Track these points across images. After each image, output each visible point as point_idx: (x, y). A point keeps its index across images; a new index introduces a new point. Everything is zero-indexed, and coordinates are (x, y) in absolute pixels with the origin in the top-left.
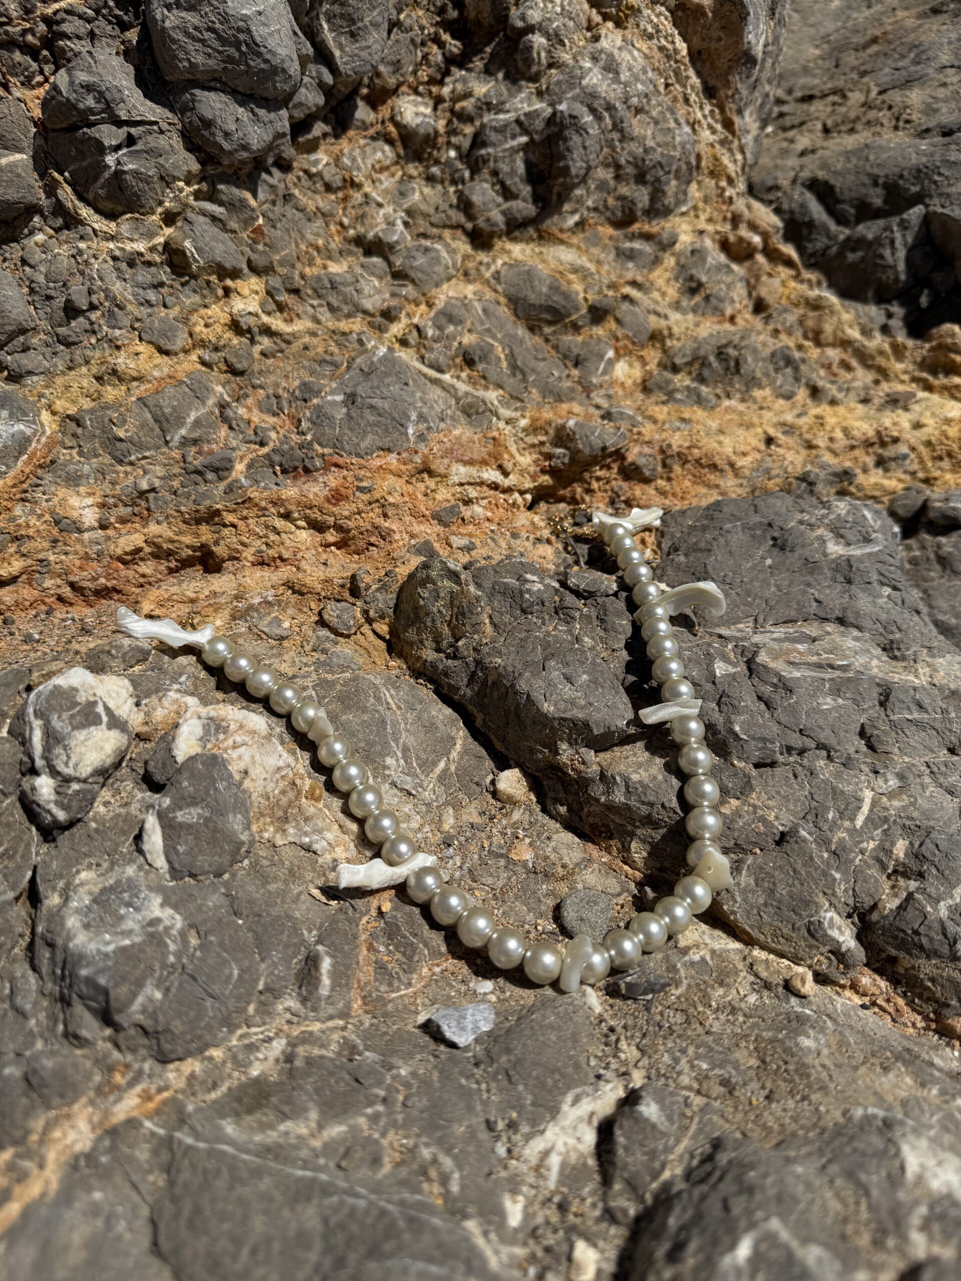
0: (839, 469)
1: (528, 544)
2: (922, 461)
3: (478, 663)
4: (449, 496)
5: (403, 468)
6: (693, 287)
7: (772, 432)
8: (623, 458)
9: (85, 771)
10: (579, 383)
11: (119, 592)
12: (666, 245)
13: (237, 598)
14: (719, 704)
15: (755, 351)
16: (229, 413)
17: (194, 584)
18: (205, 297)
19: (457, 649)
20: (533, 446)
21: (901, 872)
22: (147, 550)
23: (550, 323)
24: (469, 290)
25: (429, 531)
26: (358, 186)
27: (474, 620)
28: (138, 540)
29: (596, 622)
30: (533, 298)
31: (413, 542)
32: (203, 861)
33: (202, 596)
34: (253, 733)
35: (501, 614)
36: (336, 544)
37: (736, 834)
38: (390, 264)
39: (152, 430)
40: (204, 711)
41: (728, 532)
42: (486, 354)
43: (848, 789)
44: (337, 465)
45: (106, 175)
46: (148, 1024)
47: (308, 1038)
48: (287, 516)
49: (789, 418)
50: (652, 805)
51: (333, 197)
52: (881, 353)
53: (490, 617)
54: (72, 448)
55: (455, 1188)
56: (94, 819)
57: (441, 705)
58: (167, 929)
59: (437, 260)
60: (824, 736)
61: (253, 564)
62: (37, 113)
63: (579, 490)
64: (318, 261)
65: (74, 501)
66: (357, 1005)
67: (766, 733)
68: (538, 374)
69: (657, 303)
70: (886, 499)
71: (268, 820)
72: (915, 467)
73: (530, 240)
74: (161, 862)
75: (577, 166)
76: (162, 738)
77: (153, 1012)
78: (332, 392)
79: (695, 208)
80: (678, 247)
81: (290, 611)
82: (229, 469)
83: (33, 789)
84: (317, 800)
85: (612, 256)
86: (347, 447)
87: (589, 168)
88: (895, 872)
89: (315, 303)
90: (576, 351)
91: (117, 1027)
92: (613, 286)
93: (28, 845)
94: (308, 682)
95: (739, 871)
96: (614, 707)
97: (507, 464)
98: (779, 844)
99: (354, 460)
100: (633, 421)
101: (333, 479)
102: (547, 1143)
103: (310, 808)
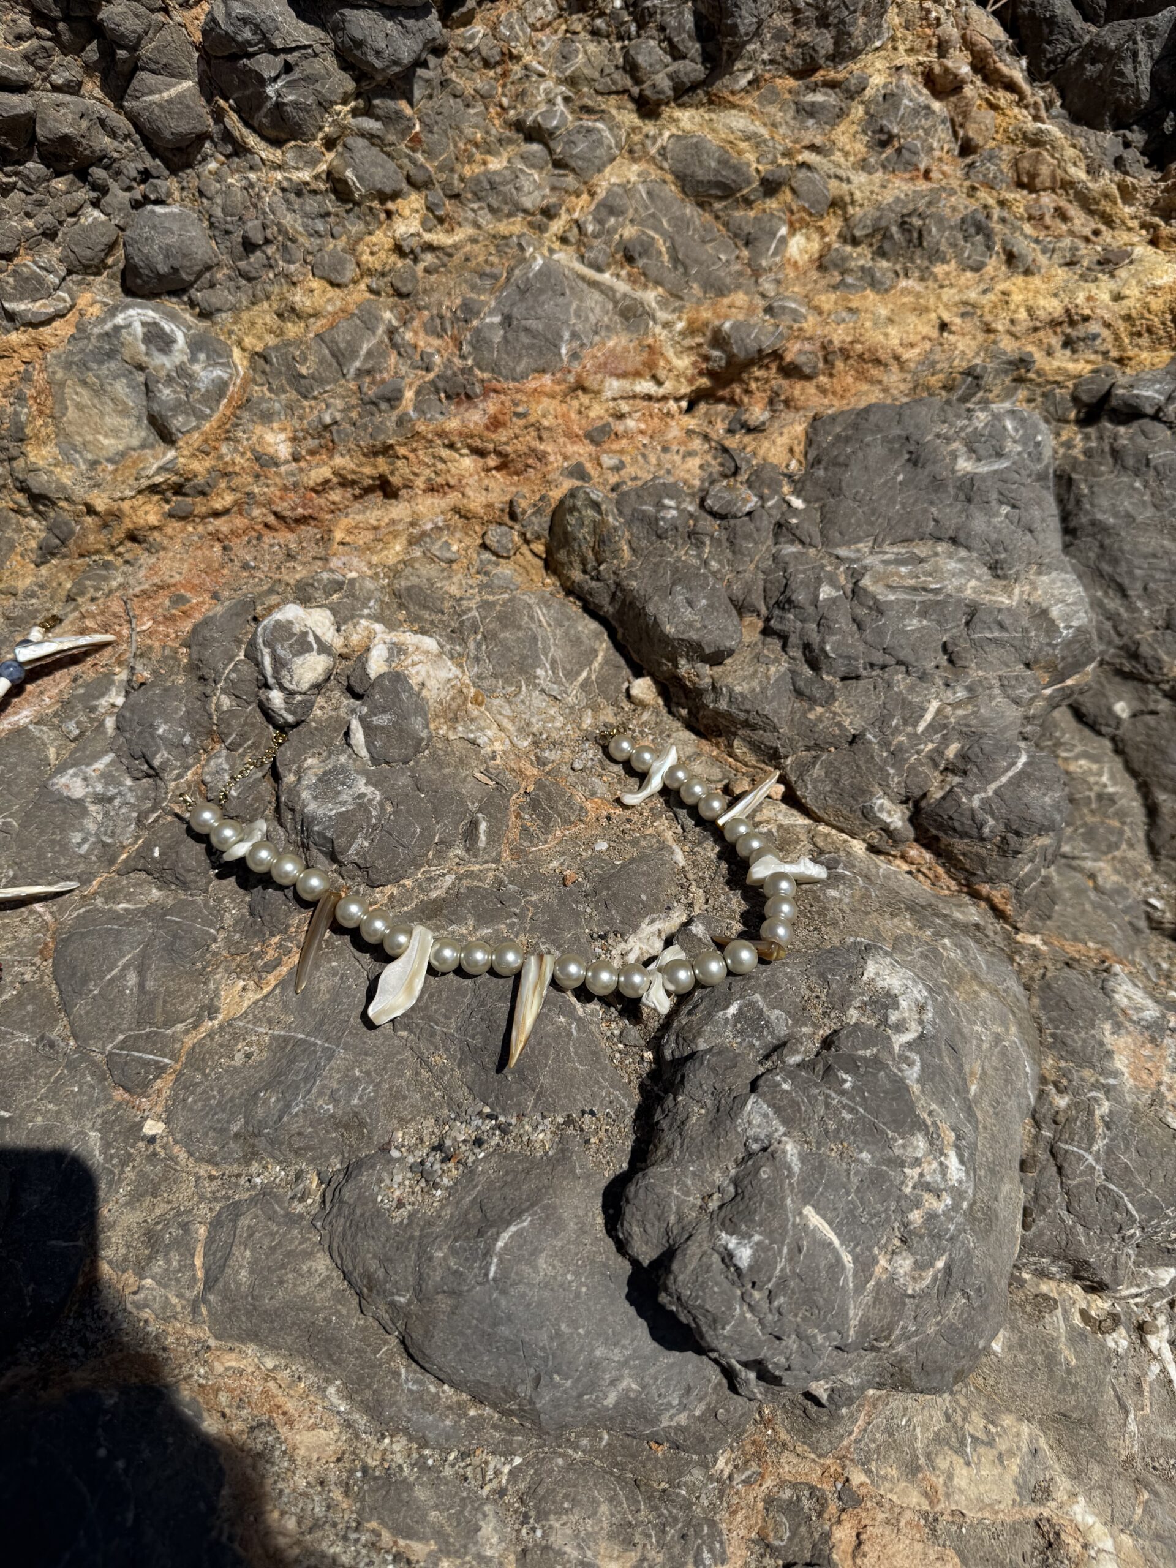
0: (1016, 356)
1: (677, 459)
2: (1117, 338)
3: (618, 585)
4: (602, 413)
5: (557, 388)
6: (883, 140)
7: (946, 317)
8: (782, 358)
9: (305, 686)
10: (749, 265)
11: (315, 519)
12: (853, 92)
13: (413, 524)
14: (819, 626)
15: (940, 220)
18: (367, 224)
19: (599, 572)
20: (691, 348)
21: (949, 769)
22: (335, 480)
23: (720, 198)
24: (632, 172)
25: (582, 451)
26: (515, 58)
28: (325, 472)
29: (726, 544)
30: (700, 174)
31: (566, 464)
32: (394, 753)
34: (427, 652)
36: (498, 468)
38: (551, 152)
40: (388, 638)
42: (647, 248)
43: (917, 700)
44: (495, 391)
45: (269, 105)
46: (361, 862)
47: (470, 875)
48: (451, 446)
49: (972, 295)
50: (747, 711)
51: (491, 73)
52: (1106, 196)
53: (629, 543)
54: (262, 385)
57: (588, 619)
58: (370, 801)
59: (600, 142)
62: (198, 37)
63: (738, 391)
64: (478, 157)
65: (270, 438)
66: (506, 854)
67: (852, 652)
68: (702, 262)
69: (839, 166)
70: (1070, 384)
72: (1108, 345)
73: (699, 105)
74: (364, 753)
75: (746, 21)
76: (359, 658)
77: (362, 853)
78: (491, 313)
79: (893, 39)
80: (868, 92)
81: (458, 535)
84: (480, 704)
85: (791, 113)
87: (760, 23)
88: (945, 769)
89: (475, 206)
90: (747, 229)
91: (341, 864)
92: (788, 154)
93: (268, 739)
94: (473, 604)
95: (814, 764)
96: (725, 629)
97: (662, 374)
98: (851, 743)
99: (511, 385)
100: (796, 316)
101: (491, 406)
102: (628, 947)
103: (475, 713)
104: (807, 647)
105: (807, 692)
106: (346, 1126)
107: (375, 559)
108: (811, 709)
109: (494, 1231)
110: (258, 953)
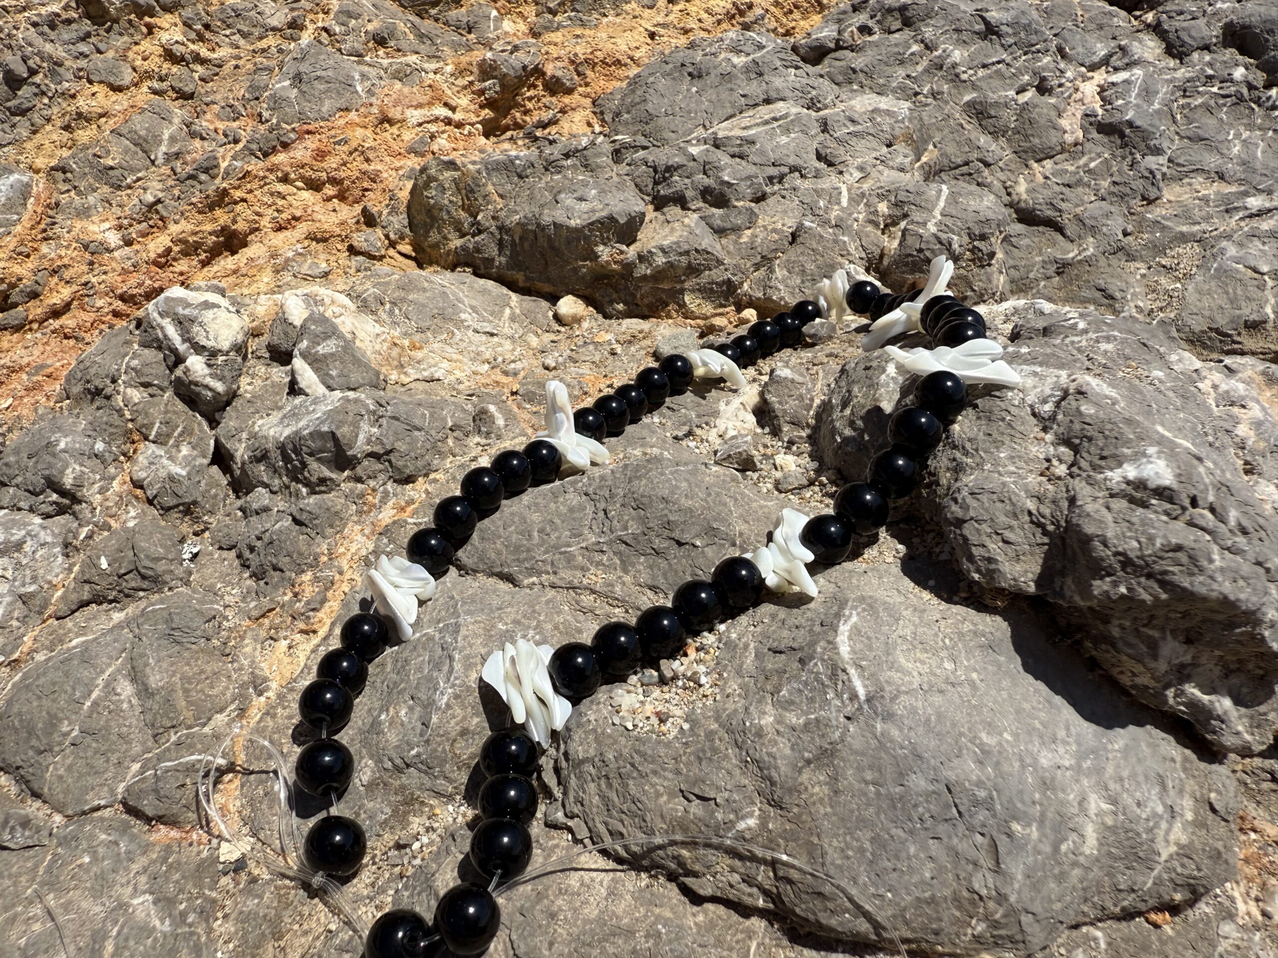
3: (501, 228)
4: (414, 136)
5: (366, 121)
8: (544, 74)
9: (224, 344)
13: (273, 256)
14: (705, 173)
16: (195, 128)
17: (228, 262)
18: (132, 36)
19: (479, 223)
21: (890, 222)
22: (176, 248)
25: (410, 163)
27: (481, 192)
29: (582, 167)
31: (401, 172)
32: (356, 377)
33: (241, 264)
34: (344, 307)
35: (503, 185)
36: (336, 197)
39: (135, 153)
40: (298, 292)
41: (653, 83)
42: (392, 32)
43: (826, 187)
44: (309, 132)
48: (285, 179)
49: (660, 18)
50: (687, 253)
56: (246, 393)
57: (484, 280)
60: (792, 160)
61: (274, 230)
63: (518, 114)
65: (93, 228)
66: (530, 431)
67: (748, 173)
71: (389, 367)
72: (774, 24)
76: (273, 322)
77: (376, 441)
81: (322, 255)
82: (216, 167)
83: (187, 371)
84: (420, 348)
86: (311, 115)
88: (886, 226)
90: (464, 20)
91: (352, 465)
93: (199, 424)
95: (772, 273)
96: (627, 200)
97: (451, 104)
98: (794, 241)
99: (322, 124)
100: (538, 46)
101: (311, 143)
102: (722, 428)
103: (419, 355)
105: (728, 226)
108: (740, 237)
109: (823, 643)
110: (291, 601)
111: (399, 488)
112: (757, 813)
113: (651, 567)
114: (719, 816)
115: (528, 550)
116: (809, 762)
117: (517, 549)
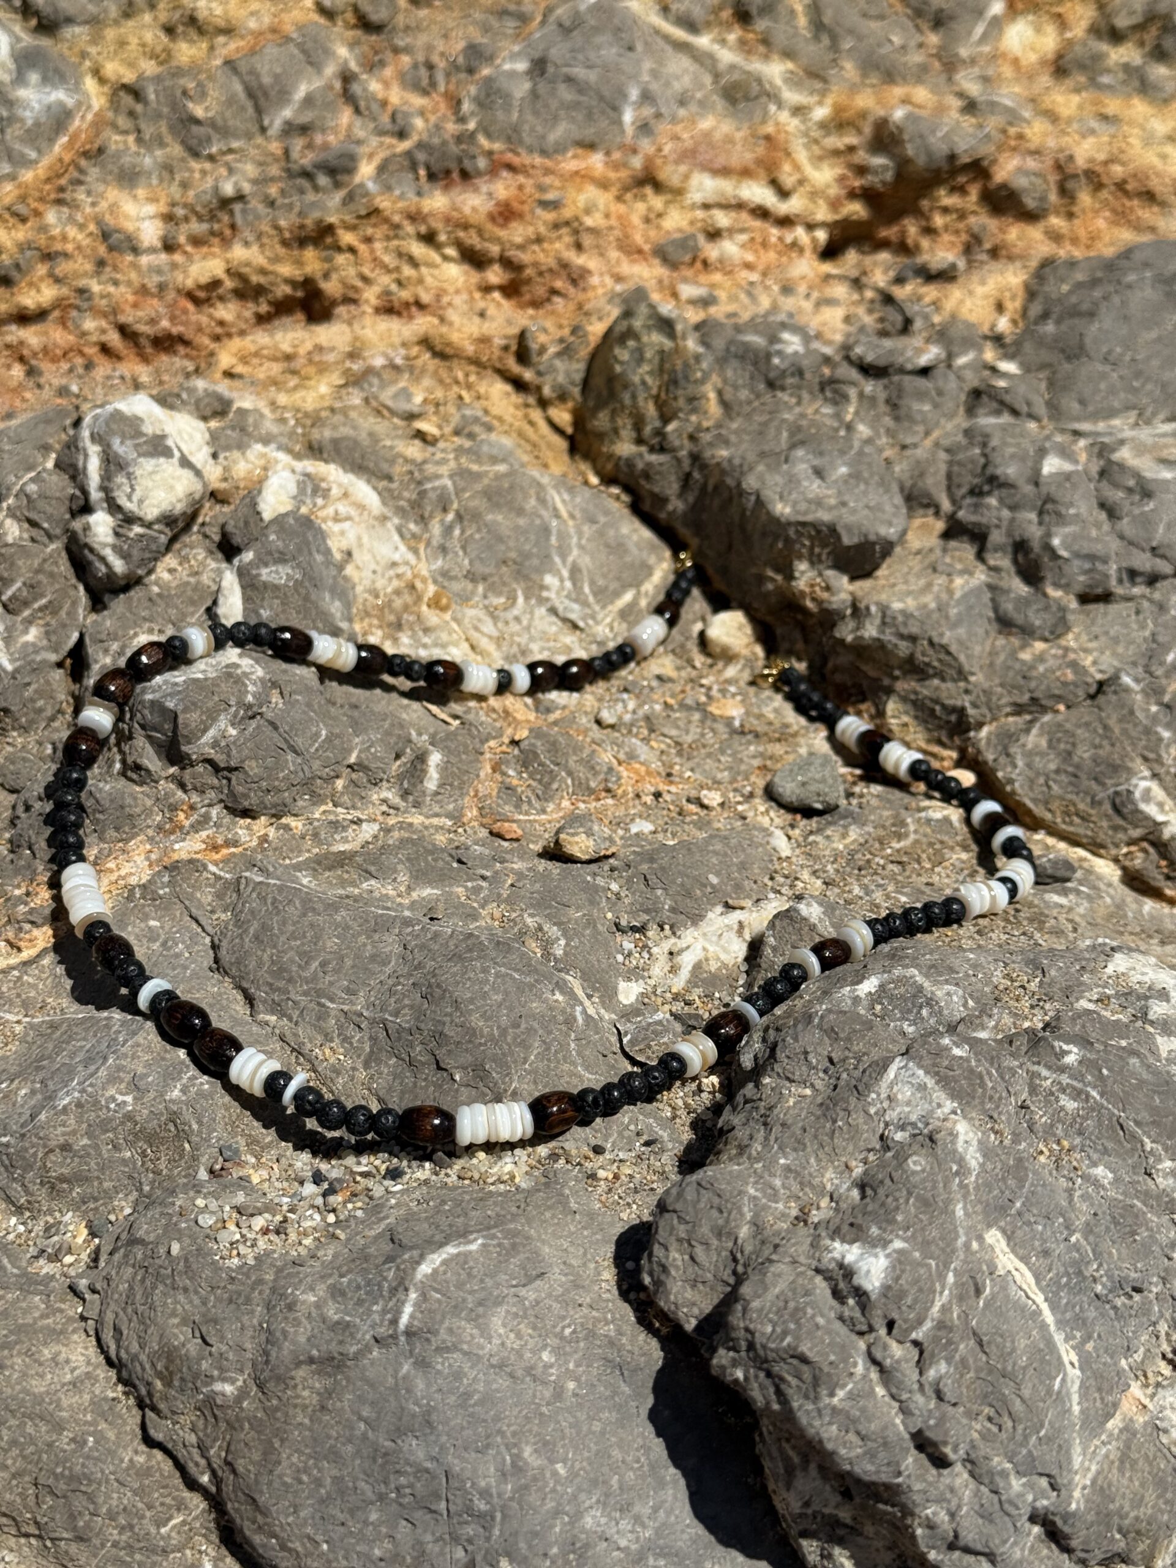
1: (808, 306)
3: (695, 458)
4: (684, 224)
5: (612, 175)
8: (987, 175)
9: (151, 512)
10: (938, 56)
11: (186, 343)
13: (352, 355)
14: (1041, 513)
16: (356, 88)
17: (290, 335)
19: (665, 437)
20: (836, 153)
22: (229, 284)
25: (645, 273)
27: (691, 390)
28: (217, 268)
29: (883, 408)
33: (302, 351)
34: (361, 507)
35: (736, 387)
36: (501, 289)
37: (1033, 684)
39: (243, 108)
40: (297, 468)
41: (1129, 286)
42: (771, 5)
44: (511, 168)
46: (220, 759)
47: (406, 828)
48: (429, 238)
50: (913, 639)
53: (720, 393)
54: (126, 132)
55: (559, 952)
56: (156, 583)
57: (637, 524)
58: (246, 675)
61: (378, 311)
63: (912, 229)
65: (129, 208)
66: (471, 813)
67: (1098, 548)
68: (860, 38)
71: (375, 622)
76: (246, 496)
77: (225, 746)
78: (513, 57)
81: (427, 382)
82: (350, 170)
83: (87, 528)
84: (444, 609)
86: (528, 140)
90: (937, 4)
91: (183, 763)
93: (74, 603)
94: (444, 470)
95: (1028, 731)
96: (878, 508)
97: (788, 179)
98: (1092, 697)
99: (538, 160)
100: (1013, 116)
101: (502, 188)
102: (682, 944)
103: (432, 617)
104: (1020, 547)
105: (1019, 619)
106: (152, 1139)
107: (283, 399)
108: (1023, 647)
109: (416, 1253)
110: (19, 898)
111: (227, 819)
112: (240, 1383)
113: (395, 1076)
114: (204, 1365)
115: (290, 980)
116: (311, 1360)
117: (280, 970)
